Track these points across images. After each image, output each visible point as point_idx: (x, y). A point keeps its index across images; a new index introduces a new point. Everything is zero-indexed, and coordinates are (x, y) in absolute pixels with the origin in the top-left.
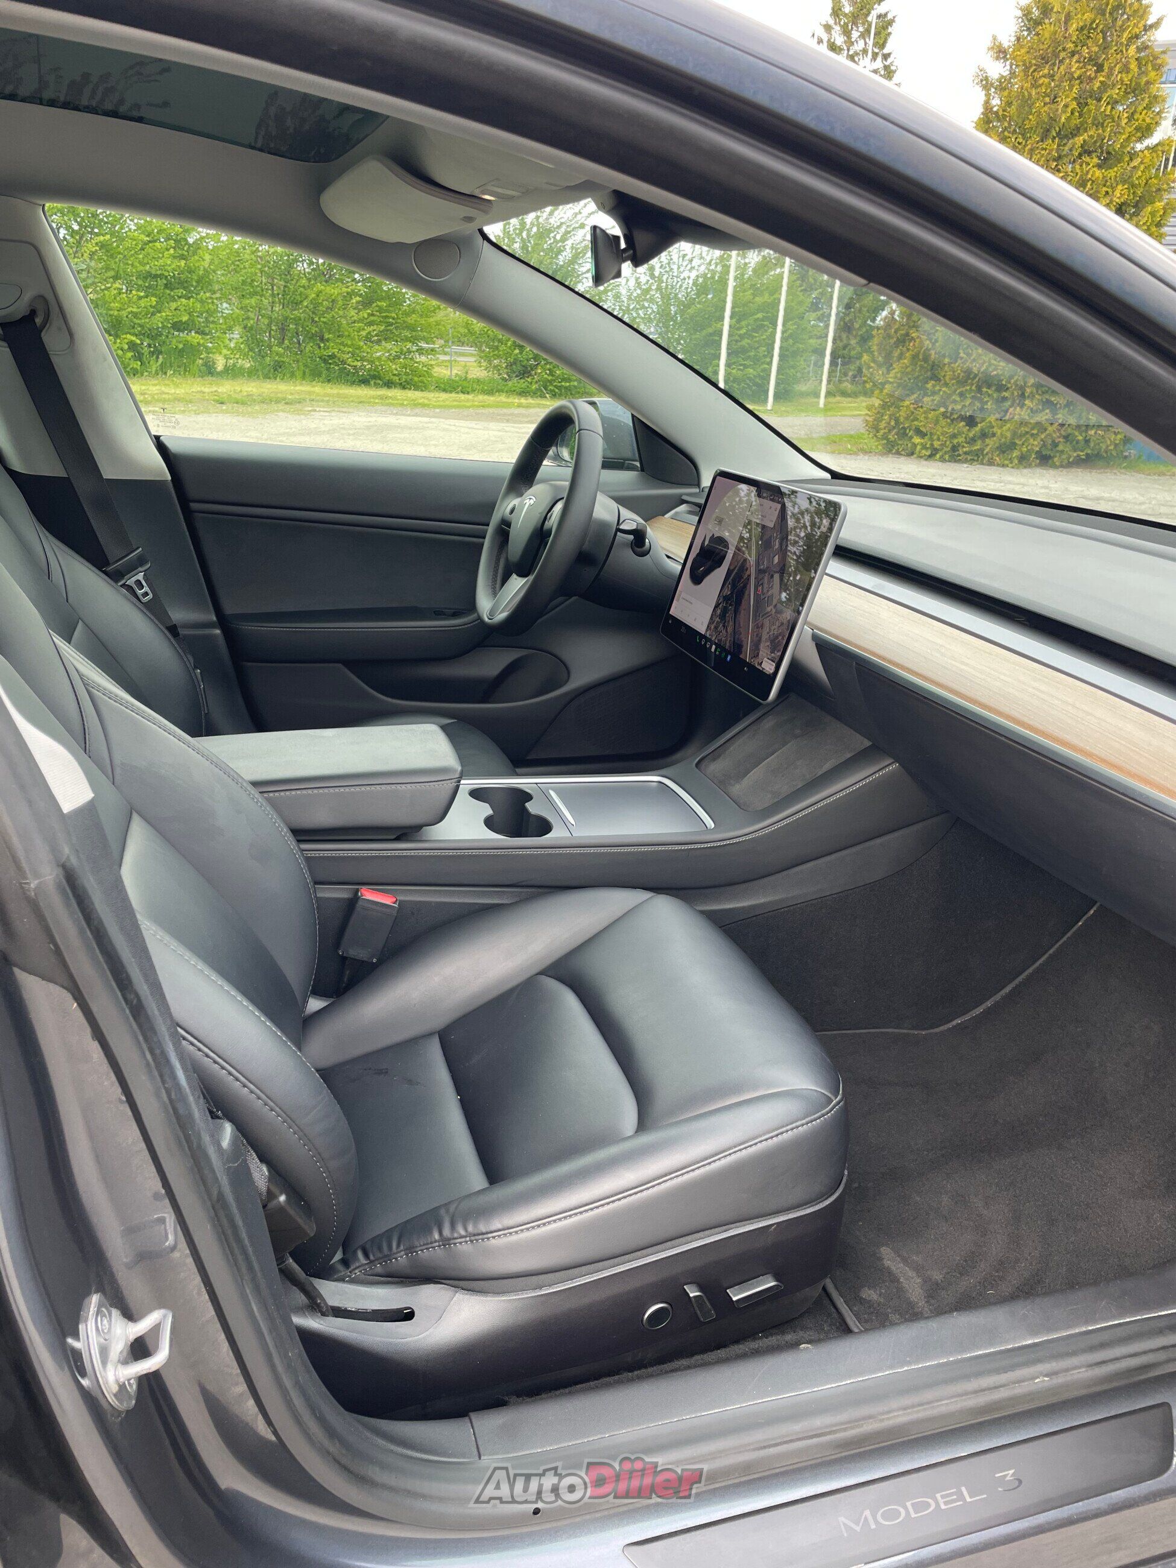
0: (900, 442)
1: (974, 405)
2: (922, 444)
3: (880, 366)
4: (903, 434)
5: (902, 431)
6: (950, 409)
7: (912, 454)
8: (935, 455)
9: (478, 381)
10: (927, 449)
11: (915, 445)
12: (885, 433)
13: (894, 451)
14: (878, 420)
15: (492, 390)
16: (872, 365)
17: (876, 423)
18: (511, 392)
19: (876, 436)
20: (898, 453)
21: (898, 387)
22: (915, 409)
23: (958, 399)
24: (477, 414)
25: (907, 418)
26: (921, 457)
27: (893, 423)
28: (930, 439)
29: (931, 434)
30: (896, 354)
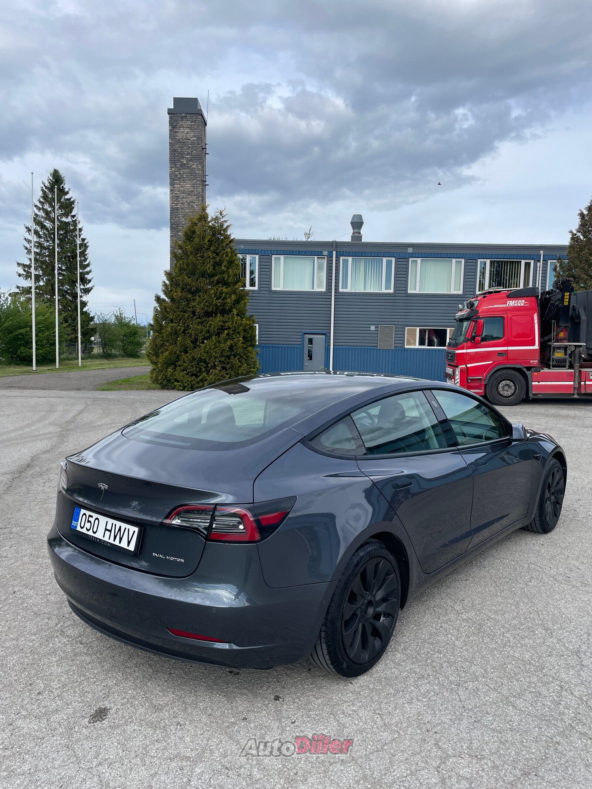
2: (178, 385)
5: (169, 380)
11: (175, 386)
12: (161, 381)
17: (156, 378)
19: (157, 383)
21: (164, 364)
22: (174, 372)
25: (171, 375)
27: (164, 377)
28: (182, 383)
29: (182, 381)
30: (160, 351)
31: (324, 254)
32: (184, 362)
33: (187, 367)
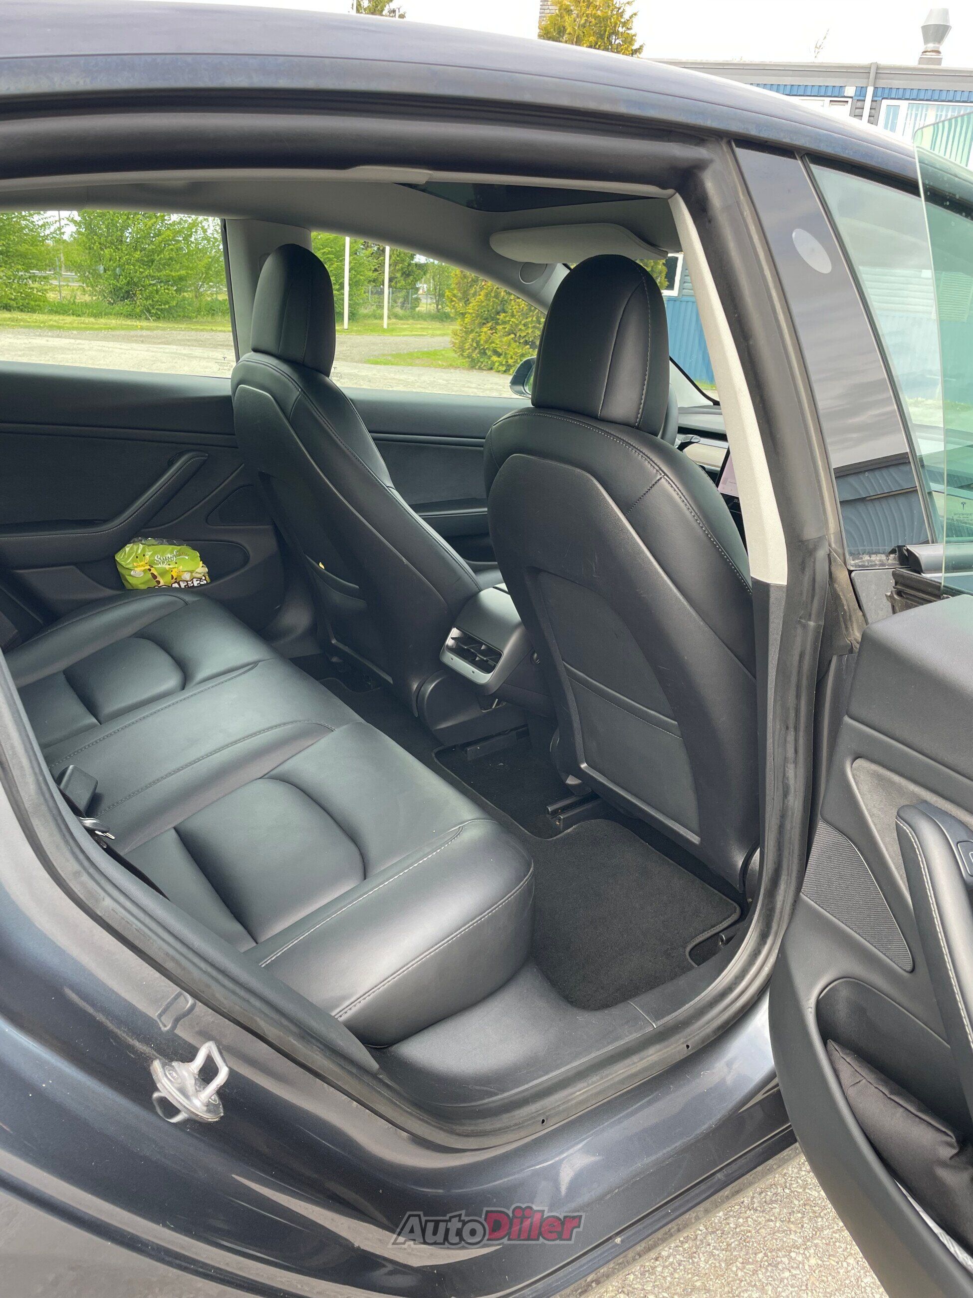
0: (481, 360)
1: (535, 333)
2: (499, 361)
3: (460, 300)
4: (483, 353)
5: (482, 351)
6: (518, 335)
7: (491, 369)
8: (509, 370)
9: (86, 305)
10: (503, 365)
11: (493, 363)
12: (469, 353)
13: (477, 367)
14: (463, 342)
15: (101, 313)
16: (454, 299)
17: (461, 344)
18: (119, 314)
19: (462, 355)
20: (480, 368)
21: (477, 317)
22: (492, 334)
23: (523, 328)
24: (113, 336)
25: (486, 342)
26: (499, 371)
27: (475, 345)
28: (505, 357)
29: (506, 354)
30: (472, 291)
31: (845, 95)
32: (513, 316)
33: (517, 325)
